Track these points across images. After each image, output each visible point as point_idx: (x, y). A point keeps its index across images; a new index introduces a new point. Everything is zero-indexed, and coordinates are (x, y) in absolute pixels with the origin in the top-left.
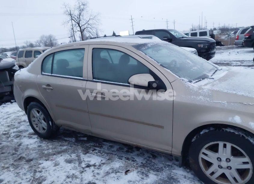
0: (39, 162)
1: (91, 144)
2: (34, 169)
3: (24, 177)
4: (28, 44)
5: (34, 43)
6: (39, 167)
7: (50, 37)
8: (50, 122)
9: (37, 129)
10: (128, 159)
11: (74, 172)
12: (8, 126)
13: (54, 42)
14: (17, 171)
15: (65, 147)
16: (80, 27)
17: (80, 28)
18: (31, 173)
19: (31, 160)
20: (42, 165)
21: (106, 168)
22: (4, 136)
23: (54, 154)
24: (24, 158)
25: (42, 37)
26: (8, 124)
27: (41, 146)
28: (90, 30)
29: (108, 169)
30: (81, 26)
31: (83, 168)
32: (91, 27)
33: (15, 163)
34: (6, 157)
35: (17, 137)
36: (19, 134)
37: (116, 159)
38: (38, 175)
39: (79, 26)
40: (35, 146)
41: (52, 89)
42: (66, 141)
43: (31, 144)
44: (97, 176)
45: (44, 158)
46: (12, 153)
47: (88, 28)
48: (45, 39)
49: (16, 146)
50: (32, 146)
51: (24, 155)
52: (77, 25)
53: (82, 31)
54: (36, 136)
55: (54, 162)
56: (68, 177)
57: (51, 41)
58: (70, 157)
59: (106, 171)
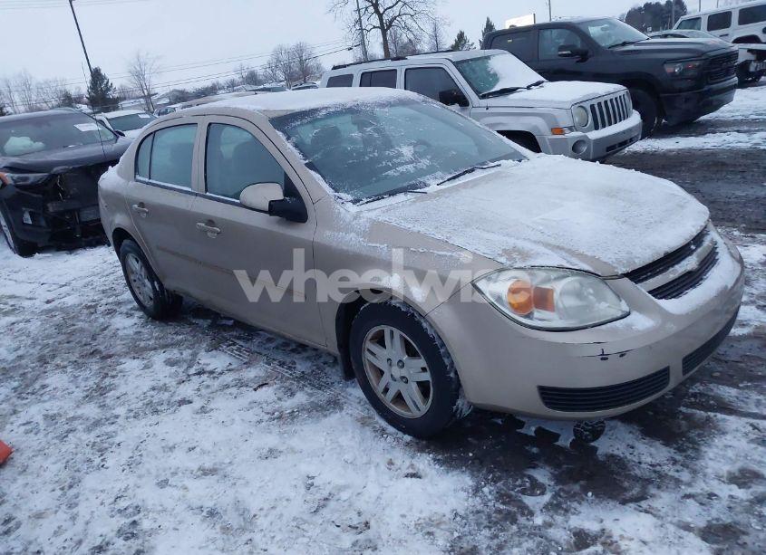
0: (121, 360)
1: (235, 333)
2: (106, 371)
3: (83, 384)
4: (245, 75)
5: (260, 72)
6: (115, 370)
7: (300, 50)
8: (156, 283)
9: (141, 297)
10: (282, 364)
11: (167, 381)
12: (103, 292)
13: (311, 63)
14: (77, 373)
15: (180, 337)
16: (380, 16)
17: (381, 20)
18: (97, 378)
19: (110, 357)
20: (122, 366)
21: (229, 378)
22: (85, 311)
23: (155, 349)
24: (100, 352)
25: (278, 52)
26: (105, 288)
27: (140, 332)
28: (409, 22)
29: (231, 379)
30: (381, 10)
31: (189, 376)
32: (412, 13)
33: (80, 361)
34: (72, 348)
35: (108, 314)
36: (115, 307)
37: (261, 363)
38: (107, 381)
39: (377, 11)
40: (131, 332)
41: (147, 213)
42: (191, 324)
43: (125, 328)
44: (203, 391)
45: (133, 354)
46: (84, 343)
47: (404, 17)
48: (284, 57)
49: (98, 330)
50: (125, 331)
51: (101, 348)
52: (371, 9)
53: (384, 28)
54: (141, 314)
55: (145, 362)
56: (154, 389)
57: (301, 62)
58: (178, 355)
59: (225, 383)
